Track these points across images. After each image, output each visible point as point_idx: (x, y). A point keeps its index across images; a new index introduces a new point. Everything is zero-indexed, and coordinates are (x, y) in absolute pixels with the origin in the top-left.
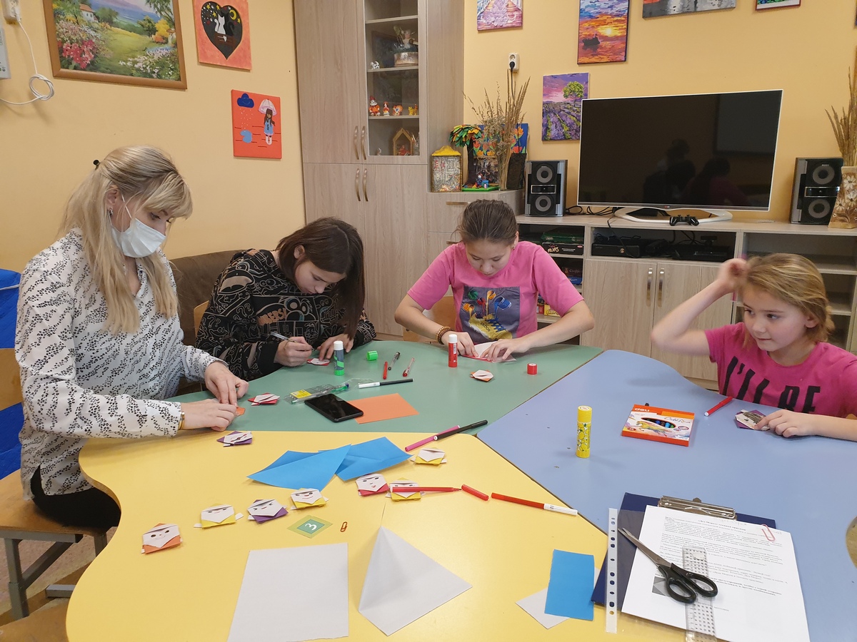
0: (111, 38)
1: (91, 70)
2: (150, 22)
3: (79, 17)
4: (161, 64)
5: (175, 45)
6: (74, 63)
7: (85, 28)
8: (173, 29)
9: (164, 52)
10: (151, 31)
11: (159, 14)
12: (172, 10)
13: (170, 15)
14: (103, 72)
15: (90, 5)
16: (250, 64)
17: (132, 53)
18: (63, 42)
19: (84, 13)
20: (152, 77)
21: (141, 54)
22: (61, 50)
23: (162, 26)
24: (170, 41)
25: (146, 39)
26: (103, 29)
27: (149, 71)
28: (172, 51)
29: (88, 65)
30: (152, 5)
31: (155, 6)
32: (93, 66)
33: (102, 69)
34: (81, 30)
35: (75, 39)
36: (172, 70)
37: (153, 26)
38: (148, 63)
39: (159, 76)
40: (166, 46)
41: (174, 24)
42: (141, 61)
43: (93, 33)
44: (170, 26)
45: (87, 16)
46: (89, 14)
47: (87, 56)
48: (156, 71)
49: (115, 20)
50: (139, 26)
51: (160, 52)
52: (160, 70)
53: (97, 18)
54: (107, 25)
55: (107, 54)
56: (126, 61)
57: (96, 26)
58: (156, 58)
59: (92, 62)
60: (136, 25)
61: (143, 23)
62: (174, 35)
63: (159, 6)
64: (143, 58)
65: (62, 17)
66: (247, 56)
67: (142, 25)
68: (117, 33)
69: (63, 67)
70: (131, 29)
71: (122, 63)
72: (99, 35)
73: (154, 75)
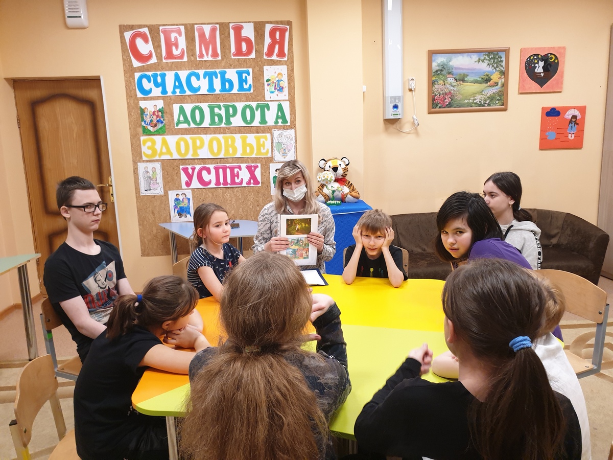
0: (463, 89)
1: (448, 107)
2: (487, 76)
3: (446, 82)
4: (492, 98)
5: (503, 85)
6: (439, 105)
7: (448, 86)
8: (503, 77)
9: (495, 91)
10: (488, 80)
11: (494, 70)
12: (504, 66)
13: (502, 69)
14: (455, 107)
15: (453, 75)
16: (561, 88)
17: (474, 94)
18: (436, 95)
19: (449, 79)
20: (484, 106)
21: (479, 94)
22: (434, 100)
23: (495, 77)
24: (499, 84)
25: (485, 85)
26: (458, 85)
27: (483, 103)
28: (500, 89)
29: (447, 105)
30: (491, 66)
31: (493, 66)
32: (450, 105)
33: (455, 106)
34: (445, 88)
35: (442, 93)
36: (498, 100)
37: (489, 77)
38: (483, 98)
39: (489, 105)
40: (497, 87)
41: (504, 74)
42: (478, 98)
43: (452, 88)
44: (501, 76)
45: (450, 80)
46: (452, 79)
47: (447, 100)
49: (466, 79)
50: (480, 79)
51: (491, 91)
52: (490, 101)
53: (456, 80)
54: (461, 82)
55: (458, 97)
56: (469, 100)
57: (455, 84)
58: (488, 95)
59: (449, 103)
60: (478, 79)
61: (483, 77)
62: (503, 80)
64: (480, 96)
65: (436, 83)
66: (560, 83)
67: (483, 79)
68: (467, 86)
69: (433, 108)
70: (476, 82)
71: (466, 101)
72: (455, 89)
73: (486, 105)
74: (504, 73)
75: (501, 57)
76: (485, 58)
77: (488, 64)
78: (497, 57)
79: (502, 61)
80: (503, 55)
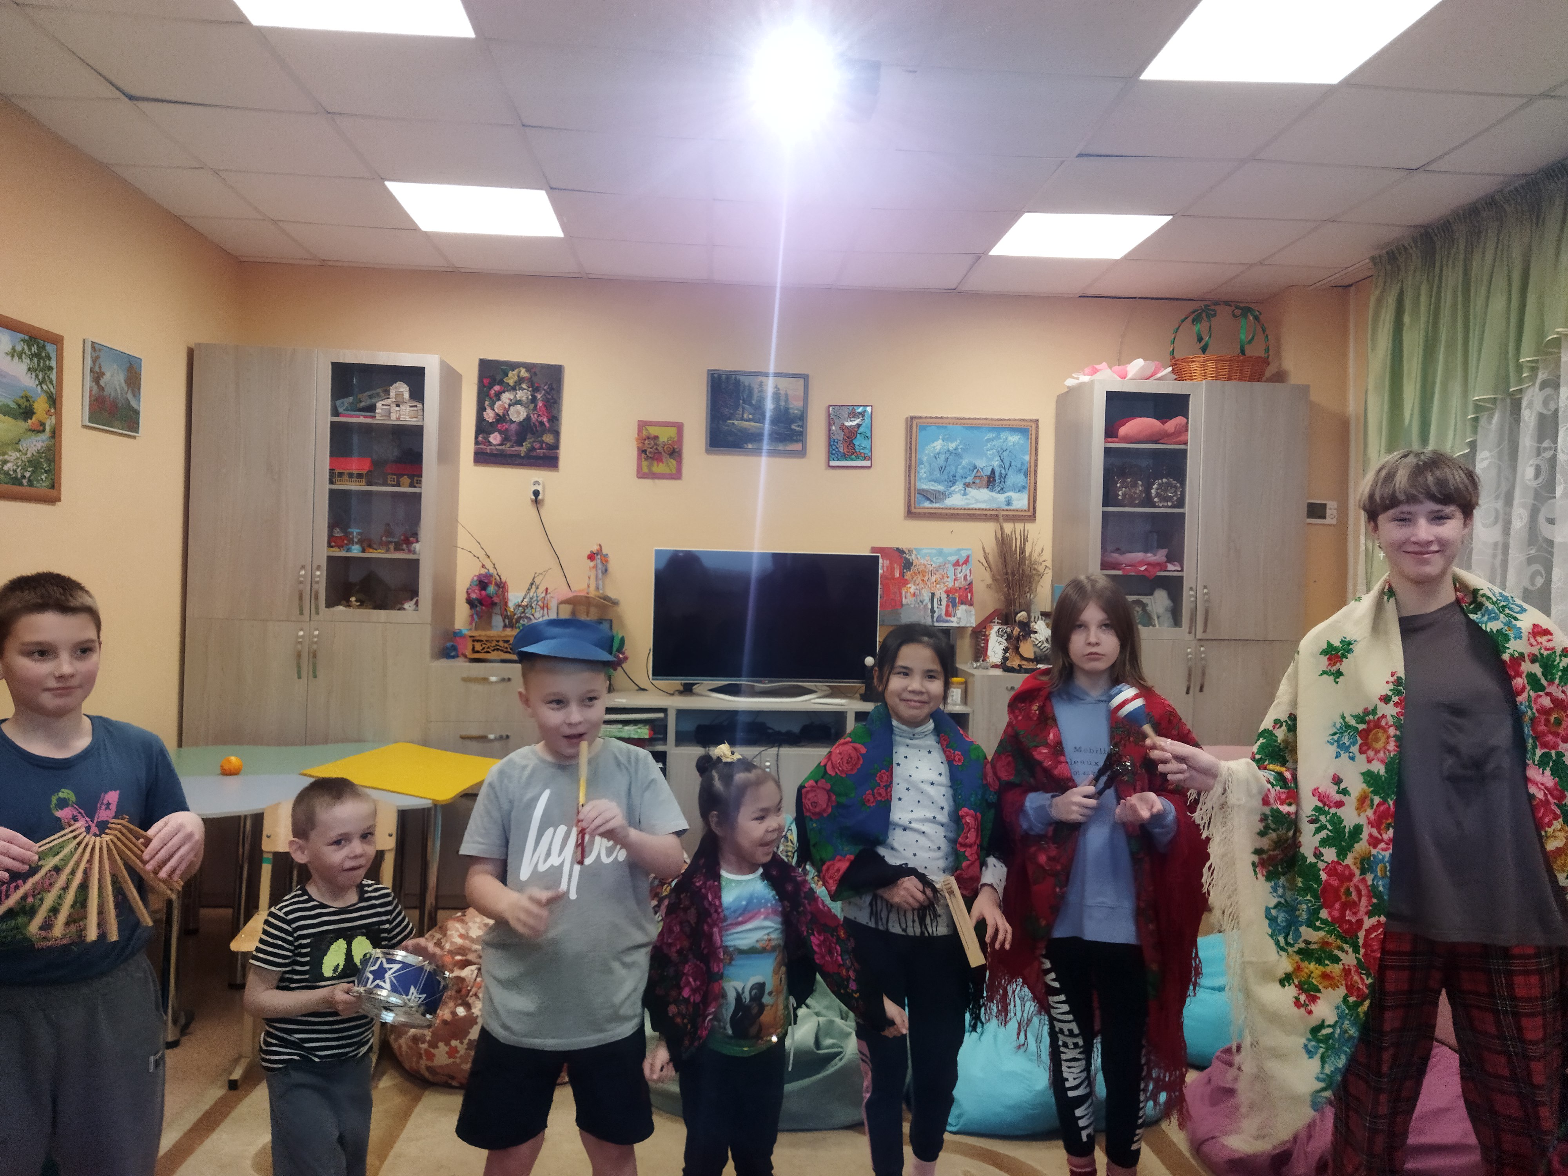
2: (28, 400)
4: (34, 464)
5: (53, 434)
8: (53, 410)
9: (39, 445)
10: (26, 412)
11: (39, 387)
12: (54, 382)
13: (52, 389)
17: (4, 447)
20: (21, 484)
21: (13, 449)
23: (41, 406)
24: (48, 428)
25: (22, 425)
27: (19, 476)
28: (48, 443)
30: (33, 376)
31: (37, 376)
36: (46, 472)
37: (30, 406)
38: (19, 462)
39: (30, 483)
40: (43, 436)
41: (55, 403)
42: (11, 460)
44: (50, 407)
48: (27, 474)
50: (15, 406)
51: (35, 444)
52: (33, 472)
58: (29, 455)
60: (11, 404)
61: (19, 401)
62: (53, 419)
63: (40, 377)
64: (14, 455)
67: (19, 405)
70: (7, 411)
73: (25, 482)
74: (54, 401)
75: (49, 358)
76: (23, 349)
77: (29, 369)
78: (43, 355)
79: (50, 368)
80: (51, 349)
